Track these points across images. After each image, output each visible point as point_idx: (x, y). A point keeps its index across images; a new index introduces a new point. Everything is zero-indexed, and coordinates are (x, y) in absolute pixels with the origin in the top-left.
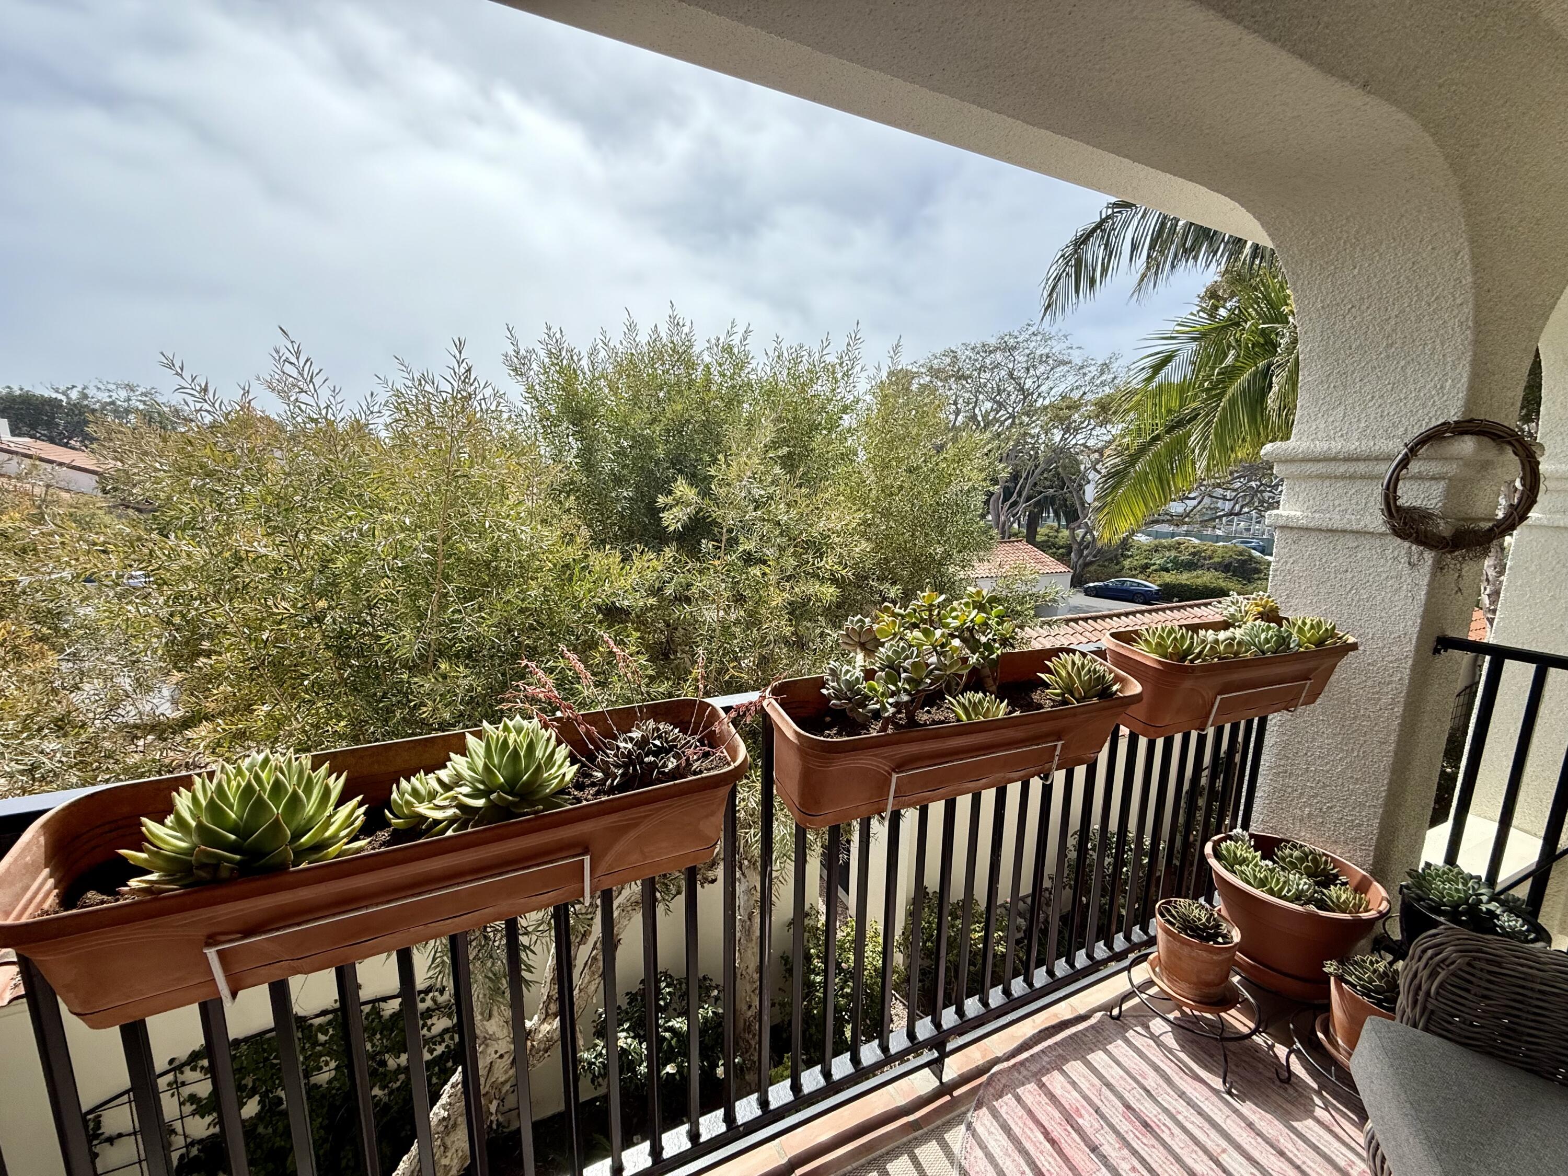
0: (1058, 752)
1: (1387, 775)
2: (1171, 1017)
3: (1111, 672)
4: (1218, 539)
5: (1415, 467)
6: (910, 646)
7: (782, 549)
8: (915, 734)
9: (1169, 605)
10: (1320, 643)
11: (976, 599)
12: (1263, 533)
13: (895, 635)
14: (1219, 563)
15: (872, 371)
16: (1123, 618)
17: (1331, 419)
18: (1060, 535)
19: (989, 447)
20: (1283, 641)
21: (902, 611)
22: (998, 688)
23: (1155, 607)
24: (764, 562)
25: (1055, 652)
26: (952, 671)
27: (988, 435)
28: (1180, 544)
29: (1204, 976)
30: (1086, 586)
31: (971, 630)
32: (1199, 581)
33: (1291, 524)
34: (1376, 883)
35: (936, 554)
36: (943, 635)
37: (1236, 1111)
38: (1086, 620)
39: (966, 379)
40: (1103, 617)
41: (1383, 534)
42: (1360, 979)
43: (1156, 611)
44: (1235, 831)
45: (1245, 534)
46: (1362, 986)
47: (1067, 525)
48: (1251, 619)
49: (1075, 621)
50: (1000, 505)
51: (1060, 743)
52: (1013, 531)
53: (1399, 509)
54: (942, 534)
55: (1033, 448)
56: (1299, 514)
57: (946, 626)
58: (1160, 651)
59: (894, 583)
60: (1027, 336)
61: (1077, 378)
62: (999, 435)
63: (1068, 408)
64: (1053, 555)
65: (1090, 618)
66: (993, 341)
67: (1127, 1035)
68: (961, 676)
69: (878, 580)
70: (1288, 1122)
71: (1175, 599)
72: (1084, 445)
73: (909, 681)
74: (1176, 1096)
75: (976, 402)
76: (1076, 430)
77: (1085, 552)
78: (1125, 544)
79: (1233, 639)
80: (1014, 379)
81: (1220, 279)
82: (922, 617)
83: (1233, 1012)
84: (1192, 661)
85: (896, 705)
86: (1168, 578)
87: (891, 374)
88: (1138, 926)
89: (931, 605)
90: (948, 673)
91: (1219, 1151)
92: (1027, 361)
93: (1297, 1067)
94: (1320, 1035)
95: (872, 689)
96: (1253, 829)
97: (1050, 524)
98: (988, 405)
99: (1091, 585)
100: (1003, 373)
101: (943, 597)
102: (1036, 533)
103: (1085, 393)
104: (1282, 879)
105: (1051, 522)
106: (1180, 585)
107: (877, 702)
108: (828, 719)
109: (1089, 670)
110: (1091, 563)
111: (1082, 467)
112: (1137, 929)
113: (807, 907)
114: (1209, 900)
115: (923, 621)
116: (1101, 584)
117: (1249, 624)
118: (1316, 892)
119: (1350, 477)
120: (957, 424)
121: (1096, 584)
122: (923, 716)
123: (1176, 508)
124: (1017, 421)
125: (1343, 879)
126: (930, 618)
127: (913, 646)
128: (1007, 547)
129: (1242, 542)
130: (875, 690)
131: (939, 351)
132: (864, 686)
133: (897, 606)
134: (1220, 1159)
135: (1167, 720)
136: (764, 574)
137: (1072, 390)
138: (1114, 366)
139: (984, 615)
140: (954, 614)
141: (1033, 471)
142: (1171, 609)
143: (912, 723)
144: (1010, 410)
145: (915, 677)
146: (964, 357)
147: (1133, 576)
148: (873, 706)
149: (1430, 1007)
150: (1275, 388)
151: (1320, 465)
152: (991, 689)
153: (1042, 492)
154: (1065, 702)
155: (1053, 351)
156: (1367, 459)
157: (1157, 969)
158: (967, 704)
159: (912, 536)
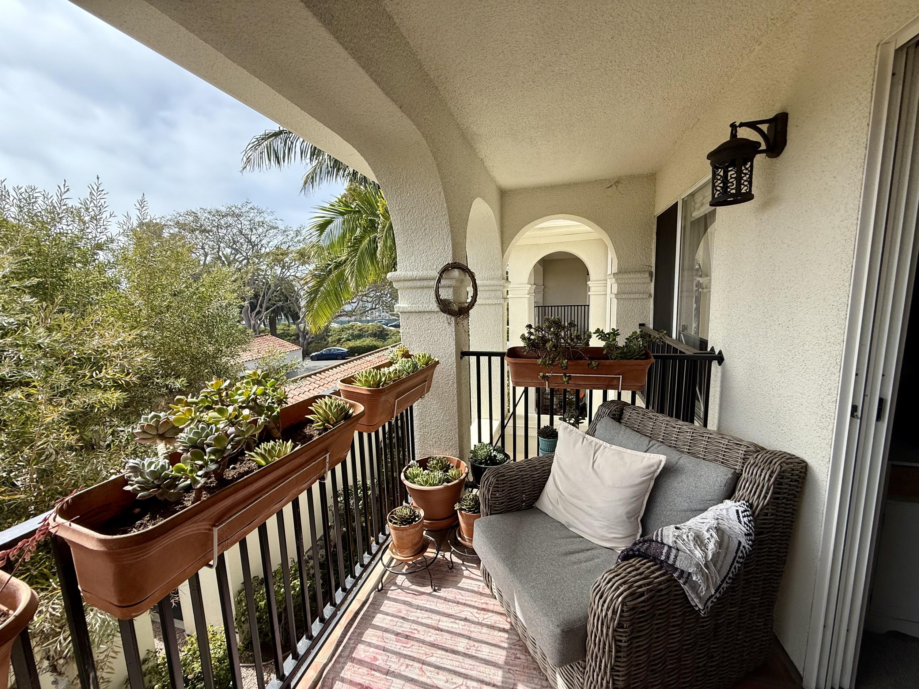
0: (327, 461)
1: (457, 414)
2: (404, 571)
3: (347, 403)
4: (368, 321)
5: (443, 282)
6: (209, 425)
7: (48, 369)
8: (228, 490)
9: (355, 358)
10: (427, 364)
11: (254, 378)
12: (386, 317)
13: (192, 420)
14: (372, 333)
15: (122, 219)
16: (334, 369)
17: (411, 262)
18: (291, 328)
19: (235, 276)
20: (415, 366)
21: (194, 400)
22: (282, 433)
23: (348, 360)
24: (27, 384)
25: (314, 399)
26: (249, 434)
27: (232, 269)
28: (353, 326)
29: (414, 541)
30: (311, 355)
31: (254, 400)
32: (365, 343)
33: (405, 311)
34: (462, 462)
35: (210, 351)
36: (235, 410)
37: (439, 597)
38: (315, 374)
39: (208, 232)
40: (324, 371)
41: (437, 312)
42: (466, 505)
43: (349, 362)
44: (410, 463)
45: (379, 318)
46: (468, 508)
47: (294, 322)
48: (400, 358)
49: (310, 376)
50: (249, 314)
51: (328, 455)
52: (261, 329)
53: (441, 300)
54: (211, 337)
55: (264, 278)
56: (407, 305)
57: (236, 401)
58: (367, 384)
59: (178, 377)
60: (247, 209)
61: (283, 237)
62: (240, 270)
63: (282, 254)
64: (289, 341)
65: (317, 373)
66: (224, 209)
67: (388, 595)
68: (255, 436)
69: (162, 377)
70: (456, 586)
71: (356, 354)
72: (295, 276)
73: (213, 453)
74: (415, 610)
75: (219, 248)
76: (289, 268)
77: (307, 337)
78: (327, 329)
79: (396, 370)
80: (243, 235)
81: (346, 193)
82: (213, 400)
83: (428, 550)
84: (383, 386)
85: (206, 475)
86: (351, 344)
87: (141, 225)
88: (381, 533)
89: (220, 389)
90: (246, 436)
91: (437, 622)
92: (250, 225)
93: (455, 559)
94: (459, 539)
95: (180, 470)
96: (416, 459)
97: (284, 322)
98: (228, 251)
99: (314, 354)
100: (235, 231)
101: (228, 382)
102: (276, 329)
103: (289, 246)
104: (433, 476)
105: (284, 321)
106: (357, 347)
107: (187, 479)
108: (137, 510)
109: (336, 406)
110: (311, 342)
111: (296, 289)
112: (380, 535)
113: (142, 655)
114: (407, 502)
115: (216, 403)
116: (319, 353)
117: (400, 361)
118: (445, 476)
119: (422, 288)
120: (207, 262)
121: (316, 353)
122: (230, 474)
123: (348, 308)
124: (251, 261)
125: (451, 465)
126: (221, 399)
127: (211, 424)
128: (259, 339)
129: (379, 322)
130: (183, 470)
131: (182, 211)
132: (171, 471)
133: (189, 397)
134: (439, 626)
135: (377, 420)
136: (28, 396)
137: (281, 244)
138: (303, 232)
139: (263, 387)
140: (239, 392)
141: (267, 293)
142: (356, 360)
143: (222, 482)
144: (245, 254)
145: (219, 448)
146: (204, 218)
147: (334, 346)
148: (183, 484)
149: (490, 504)
150: (379, 249)
151: (411, 282)
152: (277, 436)
153: (275, 304)
154: (326, 429)
155: (266, 220)
156: (426, 279)
157: (394, 551)
158: (263, 452)
159: (187, 341)
